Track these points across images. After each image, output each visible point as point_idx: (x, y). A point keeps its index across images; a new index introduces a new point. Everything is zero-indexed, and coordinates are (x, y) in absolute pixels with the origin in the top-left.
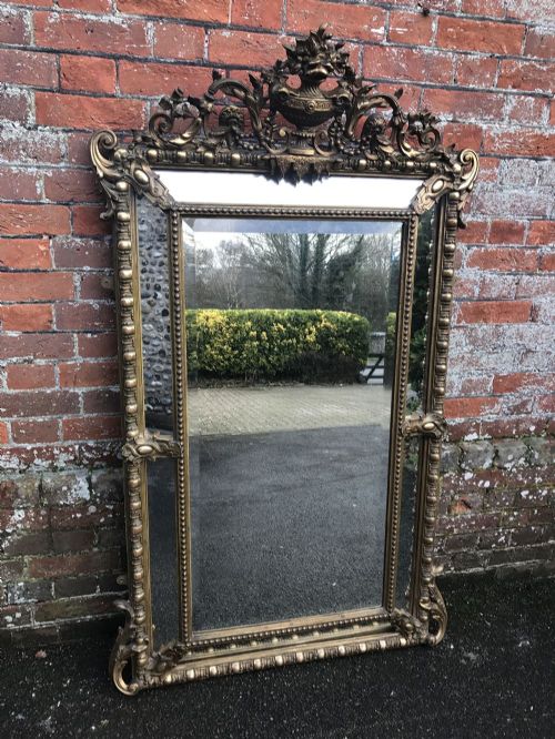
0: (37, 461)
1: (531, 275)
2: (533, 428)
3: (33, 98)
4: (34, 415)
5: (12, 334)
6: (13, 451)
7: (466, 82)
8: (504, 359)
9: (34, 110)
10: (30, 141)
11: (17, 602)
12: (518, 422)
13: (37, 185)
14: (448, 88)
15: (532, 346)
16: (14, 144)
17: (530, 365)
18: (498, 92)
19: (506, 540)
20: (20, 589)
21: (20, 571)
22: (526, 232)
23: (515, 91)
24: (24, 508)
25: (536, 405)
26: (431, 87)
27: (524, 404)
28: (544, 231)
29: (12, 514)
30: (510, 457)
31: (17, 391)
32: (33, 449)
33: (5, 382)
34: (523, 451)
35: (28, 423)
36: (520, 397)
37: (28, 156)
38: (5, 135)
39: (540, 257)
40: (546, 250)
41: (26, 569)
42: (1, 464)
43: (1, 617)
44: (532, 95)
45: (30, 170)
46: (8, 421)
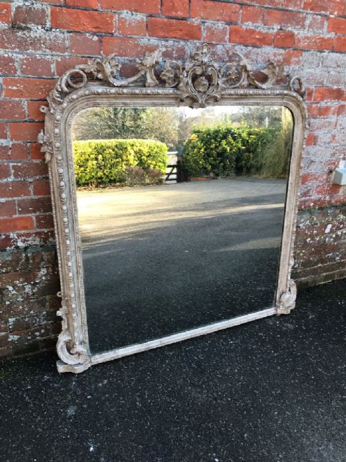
0: (51, 239)
1: (315, 118)
2: (312, 204)
3: (49, 10)
4: (50, 211)
5: (35, 161)
6: (38, 234)
7: (287, 6)
9: (50, 18)
10: (48, 38)
11: (42, 323)
12: (305, 201)
13: (52, 67)
14: (278, 9)
15: (313, 159)
16: (38, 40)
17: (312, 170)
18: (303, 13)
20: (44, 316)
21: (44, 306)
22: (314, 94)
23: (311, 12)
24: (46, 267)
25: (314, 192)
27: (309, 191)
28: (322, 93)
29: (39, 271)
30: (302, 220)
31: (40, 196)
32: (48, 232)
33: (32, 192)
34: (309, 217)
35: (46, 216)
36: (306, 188)
37: (46, 48)
38: (32, 34)
39: (320, 108)
40: (323, 104)
41: (47, 304)
42: (29, 243)
43: (33, 333)
44: (320, 15)
45: (47, 57)
46: (33, 216)
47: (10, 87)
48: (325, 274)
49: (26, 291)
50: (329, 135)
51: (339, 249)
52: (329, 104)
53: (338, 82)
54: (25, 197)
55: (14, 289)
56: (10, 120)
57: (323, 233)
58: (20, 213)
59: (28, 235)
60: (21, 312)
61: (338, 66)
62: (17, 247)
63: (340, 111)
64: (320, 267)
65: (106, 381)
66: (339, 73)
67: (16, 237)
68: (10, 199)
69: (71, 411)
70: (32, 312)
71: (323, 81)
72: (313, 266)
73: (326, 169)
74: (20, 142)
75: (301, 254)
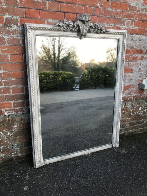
0: (19, 112)
1: (131, 62)
2: (132, 98)
3: (19, 19)
4: (19, 100)
5: (13, 79)
6: (13, 110)
7: (117, 16)
8: (126, 82)
9: (19, 22)
10: (19, 30)
11: (15, 149)
12: (129, 97)
13: (20, 41)
14: (113, 18)
15: (132, 78)
16: (15, 31)
17: (131, 83)
18: (123, 19)
19: (128, 125)
20: (16, 145)
21: (16, 141)
22: (130, 52)
23: (127, 19)
24: (17, 124)
25: (133, 92)
26: (109, 17)
27: (130, 92)
28: (134, 51)
29: (14, 126)
30: (128, 105)
31: (15, 94)
32: (18, 109)
33: (11, 92)
34: (131, 103)
35: (17, 102)
36: (130, 91)
37: (18, 34)
38: (12, 29)
39: (133, 57)
40: (134, 56)
41: (17, 140)
42: (10, 113)
43: (11, 153)
44: (131, 20)
45: (18, 37)
46: (12, 102)
47: (3, 49)
48: (140, 129)
49: (8, 134)
50: (138, 69)
51: (146, 118)
52: (137, 56)
53: (140, 47)
54: (9, 94)
55: (3, 133)
56: (3, 62)
57: (138, 110)
58: (6, 101)
59: (10, 110)
60: (6, 144)
61: (140, 40)
62: (5, 115)
63: (142, 58)
64: (137, 126)
65: (42, 175)
66: (140, 43)
67: (5, 111)
68: (2, 95)
69: (25, 188)
70: (11, 144)
71: (134, 46)
72: (134, 125)
73: (138, 83)
74: (7, 71)
75: (129, 120)
